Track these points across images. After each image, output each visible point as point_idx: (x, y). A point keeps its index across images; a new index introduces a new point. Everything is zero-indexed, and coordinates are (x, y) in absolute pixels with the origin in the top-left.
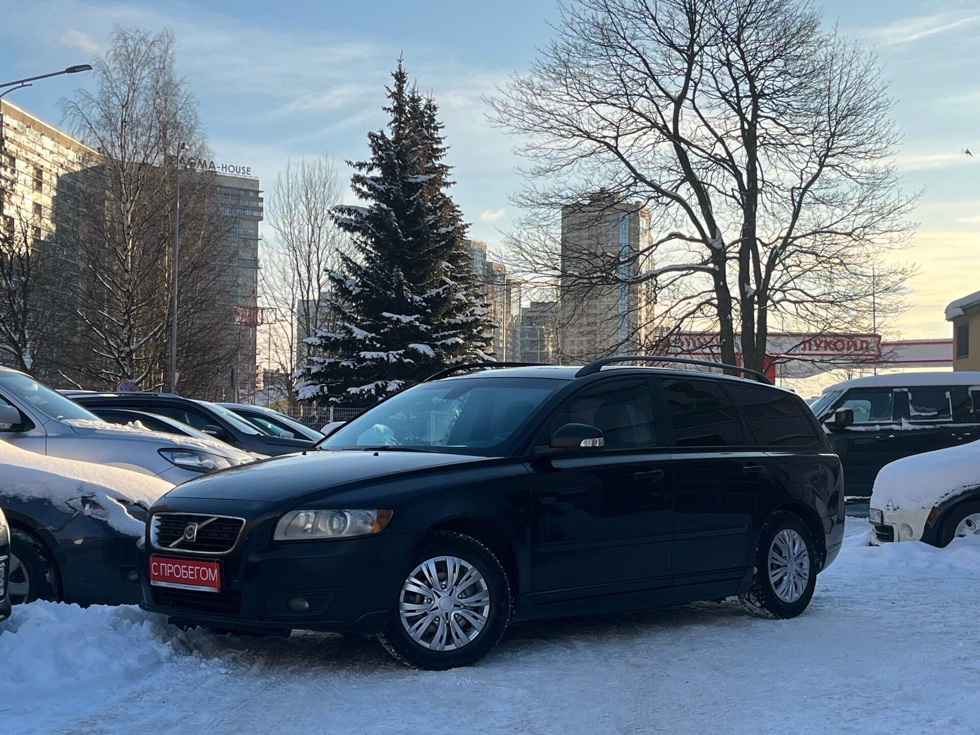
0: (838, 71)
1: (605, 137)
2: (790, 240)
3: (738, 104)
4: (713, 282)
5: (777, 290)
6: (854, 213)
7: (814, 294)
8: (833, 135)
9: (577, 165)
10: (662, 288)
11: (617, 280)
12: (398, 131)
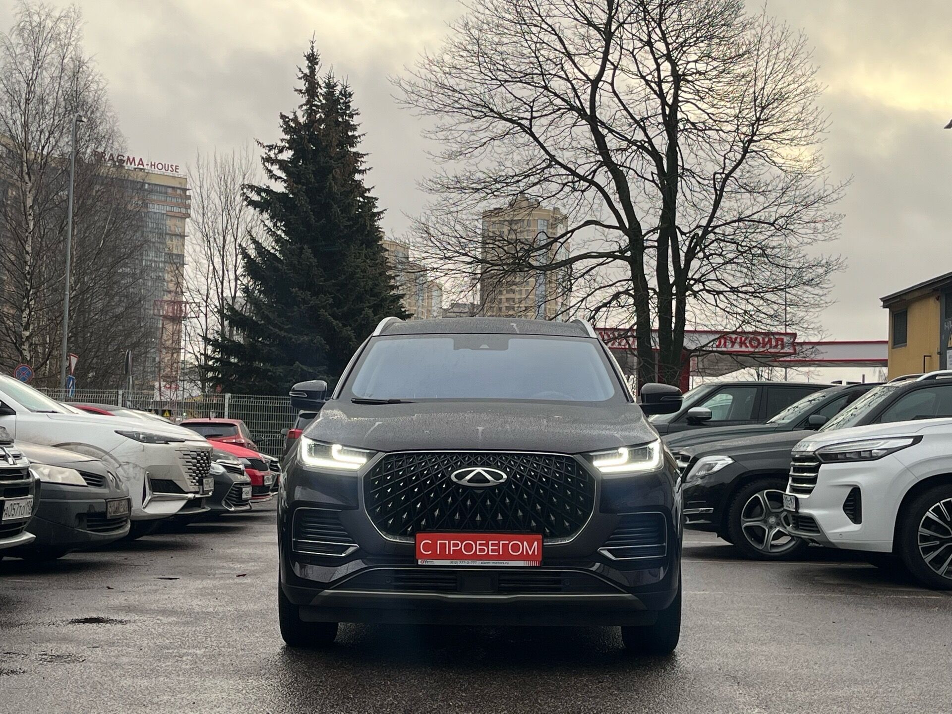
2: (710, 229)
3: (660, 87)
4: (629, 272)
6: (777, 203)
7: (734, 285)
8: (758, 119)
9: (490, 147)
10: (577, 278)
12: (310, 113)
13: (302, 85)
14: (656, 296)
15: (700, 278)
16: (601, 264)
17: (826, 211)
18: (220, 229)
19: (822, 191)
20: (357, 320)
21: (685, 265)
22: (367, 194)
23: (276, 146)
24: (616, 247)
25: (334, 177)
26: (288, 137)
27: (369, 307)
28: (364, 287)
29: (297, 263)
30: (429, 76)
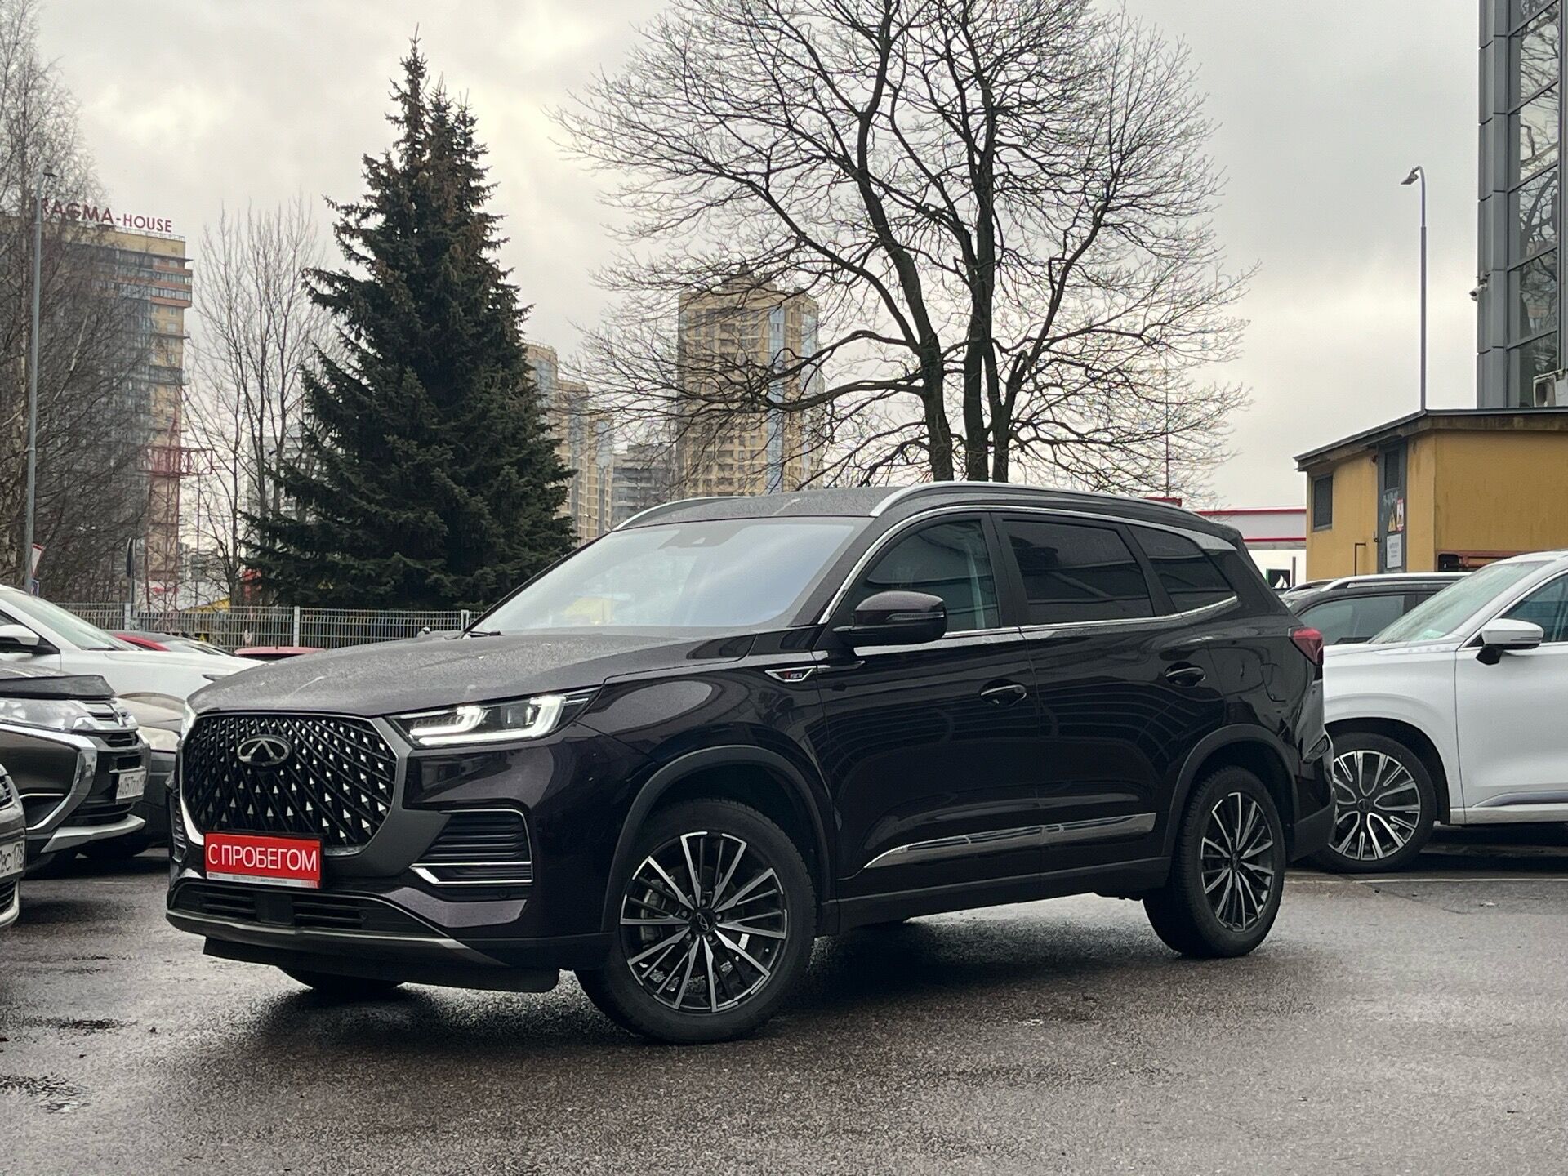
0: (1127, 73)
1: (747, 174)
2: (1045, 343)
3: (965, 123)
4: (922, 411)
5: (1025, 424)
6: (1145, 302)
7: (1082, 431)
8: (1116, 175)
9: (704, 218)
10: (842, 420)
11: (772, 405)
12: (412, 156)
13: (399, 110)
14: (962, 449)
15: (1030, 418)
16: (880, 397)
17: (1219, 315)
18: (258, 332)
19: (1213, 286)
20: (492, 485)
21: (1007, 399)
22: (501, 281)
23: (358, 207)
24: (900, 373)
25: (452, 257)
26: (377, 193)
27: (512, 464)
28: (503, 433)
29: (394, 395)
30: (608, 107)
